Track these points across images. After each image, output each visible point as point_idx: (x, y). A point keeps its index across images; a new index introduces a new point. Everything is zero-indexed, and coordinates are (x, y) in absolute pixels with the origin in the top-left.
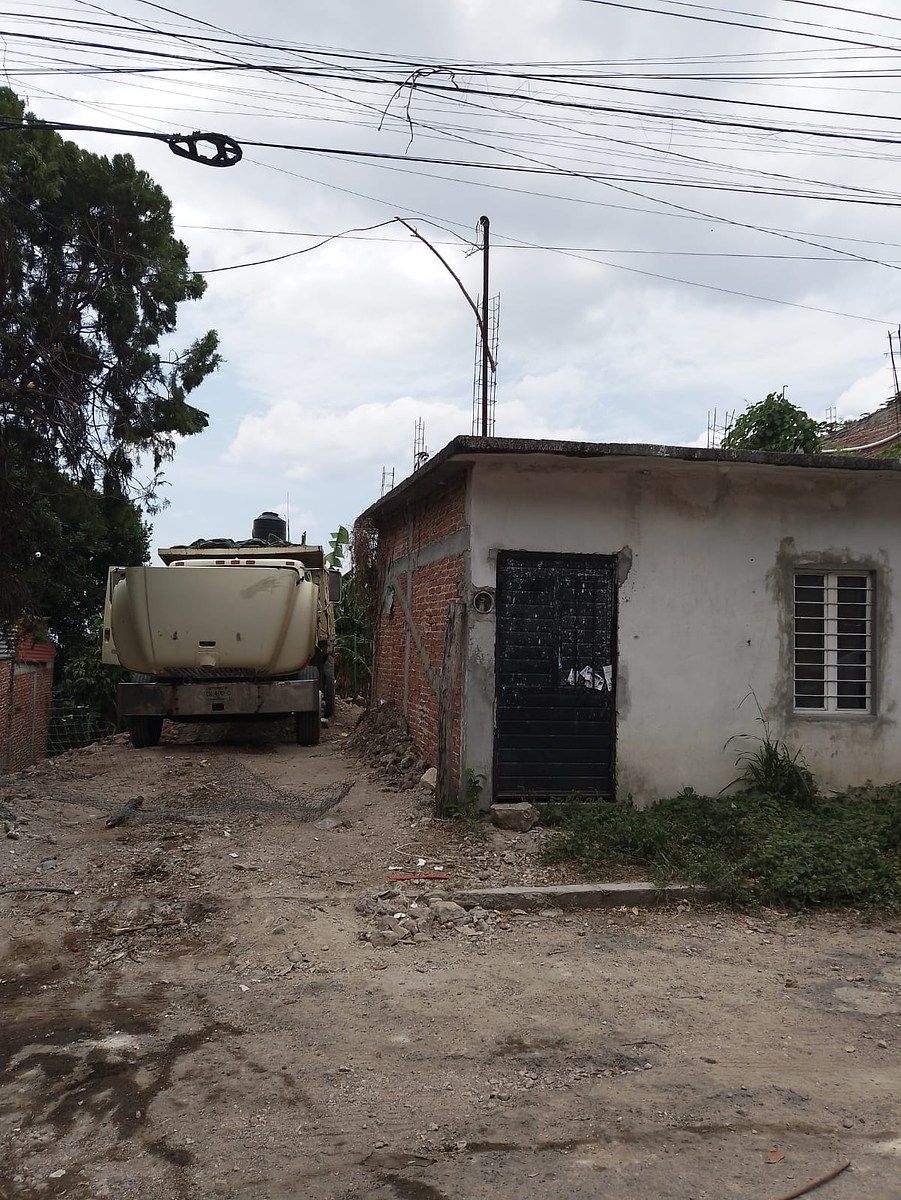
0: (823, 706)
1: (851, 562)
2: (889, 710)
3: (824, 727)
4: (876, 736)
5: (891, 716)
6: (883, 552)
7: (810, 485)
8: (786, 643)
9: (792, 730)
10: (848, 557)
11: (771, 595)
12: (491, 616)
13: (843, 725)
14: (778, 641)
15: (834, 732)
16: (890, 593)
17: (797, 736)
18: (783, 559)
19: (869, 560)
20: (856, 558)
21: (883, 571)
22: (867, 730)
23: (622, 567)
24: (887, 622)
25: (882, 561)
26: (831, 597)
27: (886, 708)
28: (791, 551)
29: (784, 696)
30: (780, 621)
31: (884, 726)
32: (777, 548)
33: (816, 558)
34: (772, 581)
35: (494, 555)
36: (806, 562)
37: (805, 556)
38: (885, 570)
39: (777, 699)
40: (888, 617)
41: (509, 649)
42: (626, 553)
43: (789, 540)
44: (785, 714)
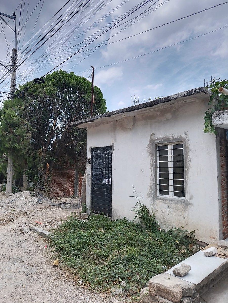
0: (168, 195)
1: (174, 139)
2: (190, 199)
3: (166, 203)
4: (185, 209)
5: (191, 201)
6: (186, 133)
7: (159, 113)
8: (153, 171)
9: (156, 202)
10: (173, 137)
11: (148, 154)
12: (90, 165)
13: (172, 203)
14: (150, 170)
15: (169, 205)
16: (189, 150)
17: (157, 205)
18: (152, 141)
19: (181, 137)
20: (176, 137)
21: (186, 141)
22: (181, 206)
23: (112, 149)
24: (188, 161)
25: (185, 137)
26: (170, 153)
27: (189, 198)
28: (154, 138)
29: (152, 190)
30: (151, 163)
31: (188, 205)
32: (149, 138)
33: (162, 139)
34: (148, 149)
35: (90, 149)
36: (159, 141)
37: (158, 139)
38: (187, 140)
39: (150, 191)
40: (188, 160)
41: (94, 173)
42: (113, 145)
43: (153, 134)
44: (153, 196)
